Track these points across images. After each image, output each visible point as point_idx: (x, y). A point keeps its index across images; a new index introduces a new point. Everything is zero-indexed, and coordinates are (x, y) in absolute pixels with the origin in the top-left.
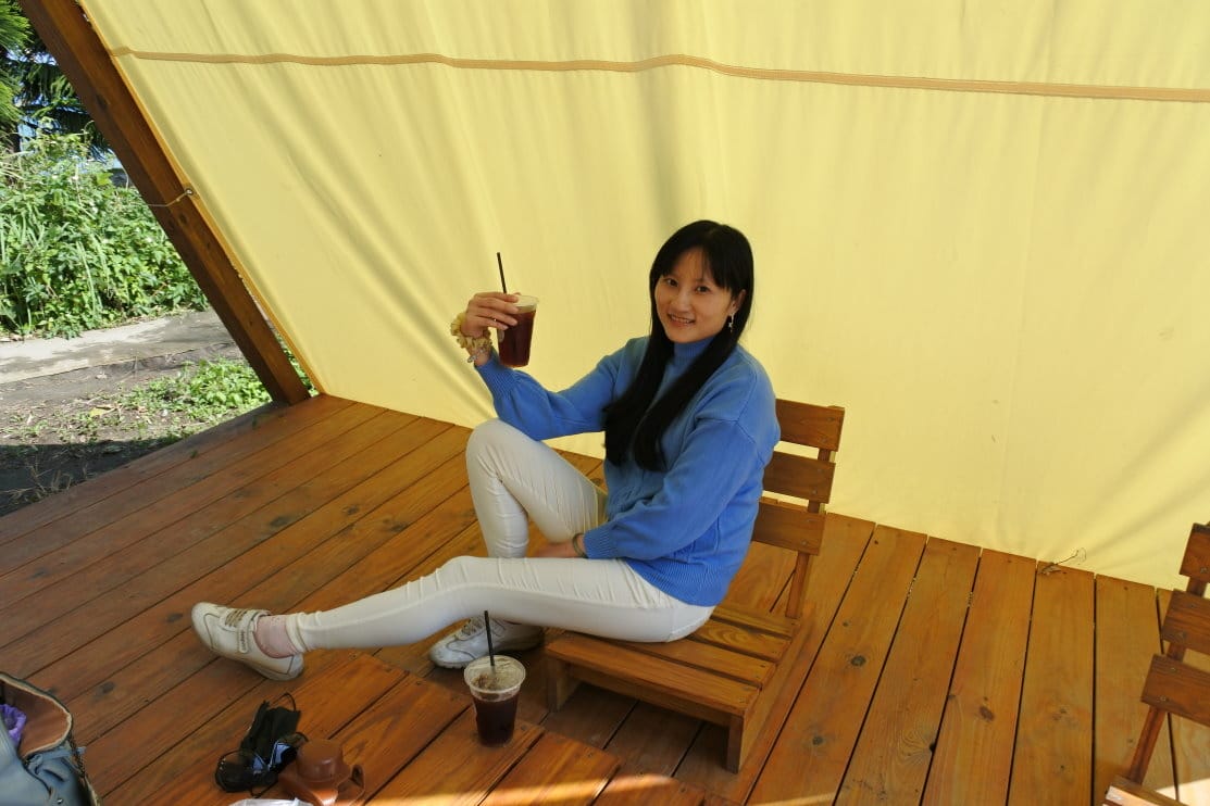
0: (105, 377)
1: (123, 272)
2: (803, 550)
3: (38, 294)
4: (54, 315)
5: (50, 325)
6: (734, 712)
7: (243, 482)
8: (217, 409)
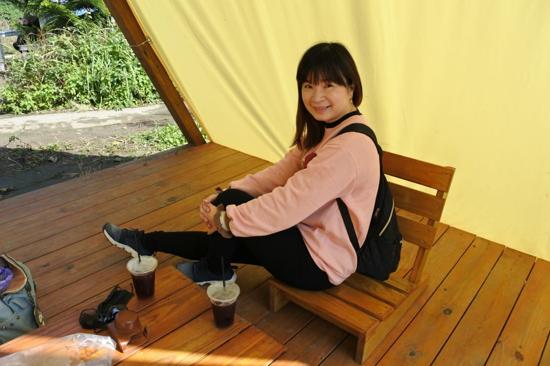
0: (127, 128)
1: (143, 82)
2: (422, 246)
3: (105, 90)
4: (112, 100)
5: (110, 104)
6: (361, 331)
7: (162, 179)
8: (168, 146)
